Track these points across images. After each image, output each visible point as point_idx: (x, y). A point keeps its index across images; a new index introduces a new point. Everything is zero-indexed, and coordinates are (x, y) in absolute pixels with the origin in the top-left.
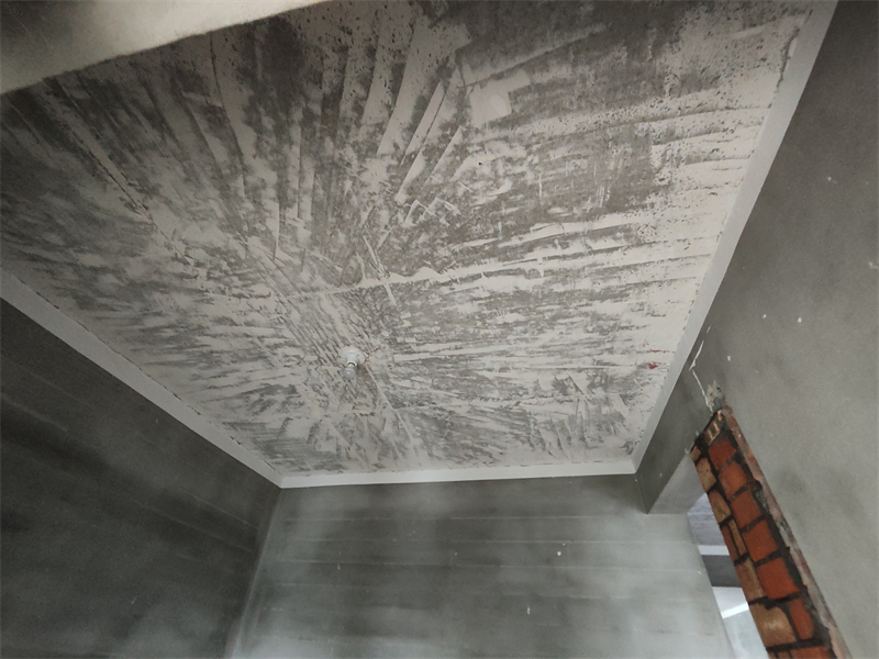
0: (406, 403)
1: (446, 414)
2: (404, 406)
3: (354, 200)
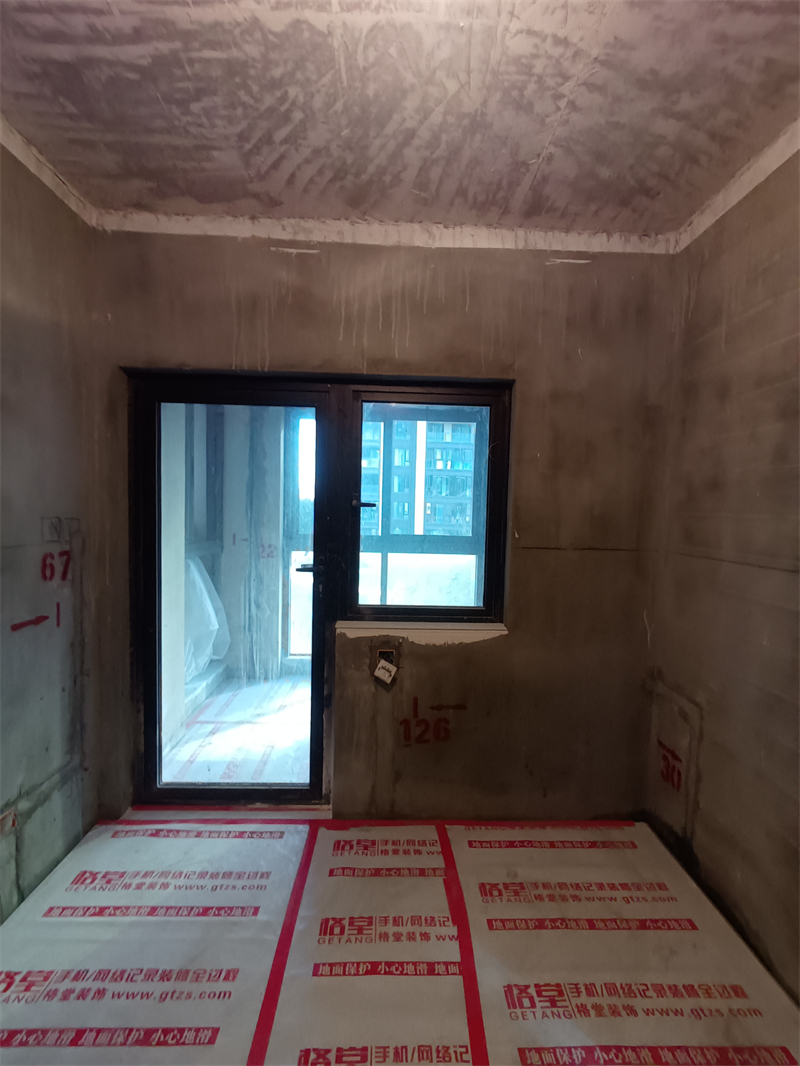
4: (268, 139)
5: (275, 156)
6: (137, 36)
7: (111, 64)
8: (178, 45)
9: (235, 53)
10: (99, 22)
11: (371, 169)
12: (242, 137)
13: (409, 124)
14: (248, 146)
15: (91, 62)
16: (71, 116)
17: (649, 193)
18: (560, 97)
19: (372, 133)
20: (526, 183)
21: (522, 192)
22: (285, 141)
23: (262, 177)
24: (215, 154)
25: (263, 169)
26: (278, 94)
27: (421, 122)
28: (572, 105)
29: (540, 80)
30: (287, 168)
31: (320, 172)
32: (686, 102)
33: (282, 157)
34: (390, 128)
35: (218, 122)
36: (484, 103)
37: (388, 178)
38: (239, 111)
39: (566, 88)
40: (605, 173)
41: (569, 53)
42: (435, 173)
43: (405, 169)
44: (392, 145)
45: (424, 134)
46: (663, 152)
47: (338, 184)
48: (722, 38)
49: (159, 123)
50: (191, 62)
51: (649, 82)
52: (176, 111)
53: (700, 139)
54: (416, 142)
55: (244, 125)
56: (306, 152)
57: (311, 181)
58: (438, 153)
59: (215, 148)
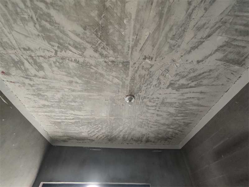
0: (121, 65)
1: (99, 49)
2: (123, 63)
3: (108, 129)
4: (94, 132)
5: (95, 134)
6: (73, 119)
7: (67, 122)
8: (80, 120)
9: (90, 121)
10: (67, 117)
11: (113, 136)
12: (88, 131)
13: (121, 129)
14: (89, 133)
15: (63, 122)
16: (56, 128)
17: (170, 139)
18: (149, 126)
19: (114, 131)
20: (145, 137)
21: (144, 139)
22: (97, 132)
23: (91, 137)
24: (82, 134)
25: (92, 136)
26: (97, 126)
27: (123, 129)
28: (151, 127)
29: (144, 124)
30: (96, 136)
31: (103, 136)
32: (172, 127)
33: (96, 134)
34: (117, 130)
35: (84, 129)
36: (135, 127)
37: (117, 137)
38: (89, 128)
39: (149, 125)
40: (160, 136)
41: (149, 121)
42: (126, 136)
43: (120, 135)
44: (118, 132)
45: (124, 131)
46: (170, 133)
47: (107, 138)
48: (174, 119)
49: (73, 129)
50: (82, 122)
51: (164, 124)
52: (77, 128)
53: (177, 131)
54: (122, 132)
55: (89, 130)
56: (101, 133)
57: (101, 137)
58: (127, 133)
59: (82, 133)
